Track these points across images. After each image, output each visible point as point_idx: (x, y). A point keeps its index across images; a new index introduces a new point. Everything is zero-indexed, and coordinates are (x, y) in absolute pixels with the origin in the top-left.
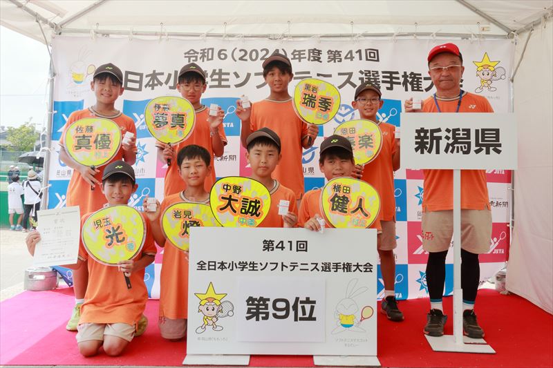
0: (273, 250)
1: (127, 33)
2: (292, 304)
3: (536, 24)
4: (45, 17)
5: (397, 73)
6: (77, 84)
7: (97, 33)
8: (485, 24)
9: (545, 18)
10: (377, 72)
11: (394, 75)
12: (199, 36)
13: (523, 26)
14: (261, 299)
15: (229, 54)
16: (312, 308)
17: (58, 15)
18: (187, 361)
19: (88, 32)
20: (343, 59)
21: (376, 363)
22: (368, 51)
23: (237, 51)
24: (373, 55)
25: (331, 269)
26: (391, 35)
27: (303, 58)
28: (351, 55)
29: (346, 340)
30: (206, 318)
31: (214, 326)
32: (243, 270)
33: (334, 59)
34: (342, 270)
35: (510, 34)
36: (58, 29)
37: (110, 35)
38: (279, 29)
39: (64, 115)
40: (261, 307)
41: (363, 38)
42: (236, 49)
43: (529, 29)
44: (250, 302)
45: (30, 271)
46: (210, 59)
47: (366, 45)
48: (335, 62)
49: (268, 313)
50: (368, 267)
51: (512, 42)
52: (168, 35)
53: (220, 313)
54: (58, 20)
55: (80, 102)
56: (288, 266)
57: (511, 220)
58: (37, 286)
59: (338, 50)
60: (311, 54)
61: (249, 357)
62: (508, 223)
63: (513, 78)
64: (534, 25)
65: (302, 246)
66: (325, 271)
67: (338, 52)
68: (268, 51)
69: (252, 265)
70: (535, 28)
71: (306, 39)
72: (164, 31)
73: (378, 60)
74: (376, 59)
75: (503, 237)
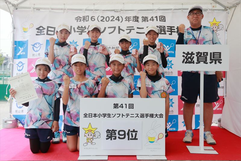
0: (118, 108)
1: (48, 9)
2: (127, 132)
4: (10, 1)
5: (174, 27)
6: (25, 33)
8: (214, 4)
10: (165, 27)
11: (172, 28)
12: (82, 10)
13: (232, 5)
14: (113, 130)
15: (96, 18)
16: (136, 134)
19: (30, 8)
20: (149, 20)
21: (165, 158)
22: (160, 17)
24: (163, 19)
25: (145, 117)
26: (171, 9)
27: (130, 20)
28: (153, 19)
29: (151, 148)
30: (88, 139)
31: (92, 143)
32: (104, 117)
33: (145, 21)
34: (149, 117)
35: (226, 9)
36: (16, 7)
37: (40, 10)
38: (119, 7)
39: (19, 47)
40: (112, 134)
41: (158, 11)
42: (99, 16)
43: (234, 7)
44: (108, 132)
45: (5, 119)
46: (87, 21)
47: (159, 14)
48: (145, 22)
49: (116, 136)
50: (161, 116)
51: (227, 13)
52: (68, 10)
53: (94, 137)
54: (16, 3)
55: (26, 41)
56: (125, 115)
57: (225, 95)
58: (8, 126)
59: (147, 16)
60: (134, 18)
61: (108, 156)
62: (224, 96)
63: (227, 29)
64: (237, 4)
65: (131, 106)
66: (142, 117)
67: (147, 17)
68: (114, 17)
69: (108, 115)
70: (237, 6)
71: (132, 12)
72: (65, 8)
73: (165, 21)
74: (164, 20)
75: (221, 102)
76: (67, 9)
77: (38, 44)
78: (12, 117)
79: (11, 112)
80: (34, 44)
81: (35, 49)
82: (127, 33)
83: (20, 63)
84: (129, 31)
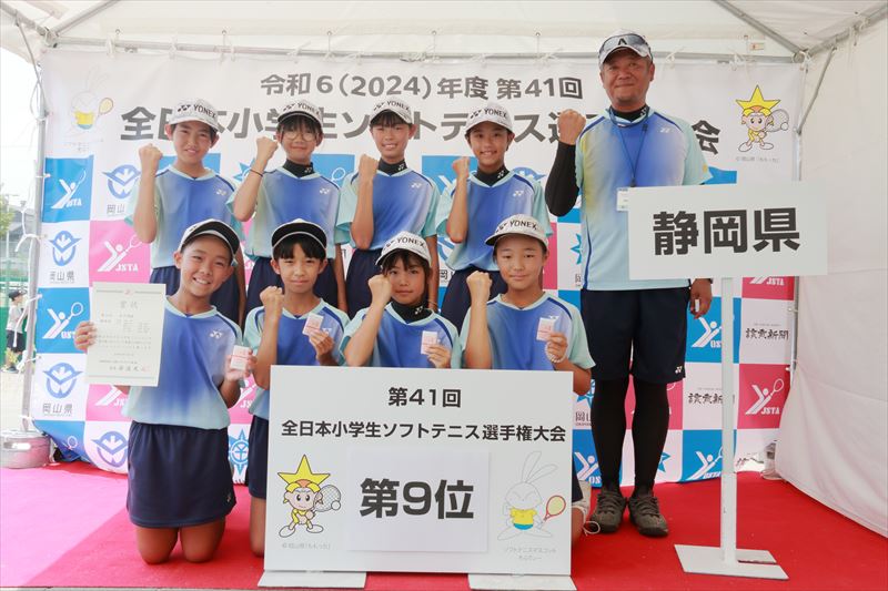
0: (405, 404)
1: (167, 47)
2: (434, 491)
3: (841, 39)
4: (31, 18)
6: (82, 130)
7: (117, 46)
8: (756, 38)
9: (856, 29)
12: (285, 53)
13: (820, 42)
14: (386, 482)
15: (335, 83)
16: (467, 498)
17: (52, 14)
18: (265, 581)
19: (102, 43)
20: (523, 93)
21: (569, 584)
22: (564, 82)
23: (348, 80)
24: (573, 88)
25: (499, 436)
27: (456, 92)
28: (537, 87)
29: (520, 549)
30: (296, 512)
31: (309, 525)
32: (356, 436)
33: (508, 94)
34: (516, 437)
35: (799, 55)
36: (53, 39)
37: (139, 50)
38: (417, 45)
39: (62, 181)
40: (384, 495)
41: (557, 60)
42: (347, 75)
43: (828, 48)
44: (368, 488)
45: (6, 436)
46: (304, 92)
47: (560, 71)
48: (509, 98)
49: (396, 505)
50: (558, 434)
51: (802, 69)
52: (236, 51)
53: (318, 506)
54: (51, 23)
55: (86, 160)
56: (430, 430)
57: (792, 360)
58: (17, 460)
59: (515, 79)
60: (471, 86)
61: (365, 575)
62: (789, 366)
63: (801, 127)
64: (837, 41)
65: (451, 398)
66: (488, 438)
67: (516, 82)
68: (399, 80)
69: (370, 428)
70: (839, 45)
71: (462, 61)
72: (227, 44)
73: (580, 97)
74: (577, 94)
75: (777, 388)
76: (232, 50)
77: (129, 172)
78: (31, 427)
79: (26, 408)
80: (116, 171)
81: (118, 188)
82: (446, 138)
83: (63, 236)
84: (451, 129)
